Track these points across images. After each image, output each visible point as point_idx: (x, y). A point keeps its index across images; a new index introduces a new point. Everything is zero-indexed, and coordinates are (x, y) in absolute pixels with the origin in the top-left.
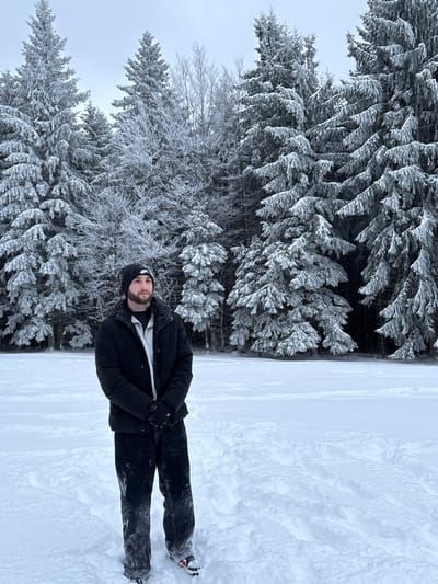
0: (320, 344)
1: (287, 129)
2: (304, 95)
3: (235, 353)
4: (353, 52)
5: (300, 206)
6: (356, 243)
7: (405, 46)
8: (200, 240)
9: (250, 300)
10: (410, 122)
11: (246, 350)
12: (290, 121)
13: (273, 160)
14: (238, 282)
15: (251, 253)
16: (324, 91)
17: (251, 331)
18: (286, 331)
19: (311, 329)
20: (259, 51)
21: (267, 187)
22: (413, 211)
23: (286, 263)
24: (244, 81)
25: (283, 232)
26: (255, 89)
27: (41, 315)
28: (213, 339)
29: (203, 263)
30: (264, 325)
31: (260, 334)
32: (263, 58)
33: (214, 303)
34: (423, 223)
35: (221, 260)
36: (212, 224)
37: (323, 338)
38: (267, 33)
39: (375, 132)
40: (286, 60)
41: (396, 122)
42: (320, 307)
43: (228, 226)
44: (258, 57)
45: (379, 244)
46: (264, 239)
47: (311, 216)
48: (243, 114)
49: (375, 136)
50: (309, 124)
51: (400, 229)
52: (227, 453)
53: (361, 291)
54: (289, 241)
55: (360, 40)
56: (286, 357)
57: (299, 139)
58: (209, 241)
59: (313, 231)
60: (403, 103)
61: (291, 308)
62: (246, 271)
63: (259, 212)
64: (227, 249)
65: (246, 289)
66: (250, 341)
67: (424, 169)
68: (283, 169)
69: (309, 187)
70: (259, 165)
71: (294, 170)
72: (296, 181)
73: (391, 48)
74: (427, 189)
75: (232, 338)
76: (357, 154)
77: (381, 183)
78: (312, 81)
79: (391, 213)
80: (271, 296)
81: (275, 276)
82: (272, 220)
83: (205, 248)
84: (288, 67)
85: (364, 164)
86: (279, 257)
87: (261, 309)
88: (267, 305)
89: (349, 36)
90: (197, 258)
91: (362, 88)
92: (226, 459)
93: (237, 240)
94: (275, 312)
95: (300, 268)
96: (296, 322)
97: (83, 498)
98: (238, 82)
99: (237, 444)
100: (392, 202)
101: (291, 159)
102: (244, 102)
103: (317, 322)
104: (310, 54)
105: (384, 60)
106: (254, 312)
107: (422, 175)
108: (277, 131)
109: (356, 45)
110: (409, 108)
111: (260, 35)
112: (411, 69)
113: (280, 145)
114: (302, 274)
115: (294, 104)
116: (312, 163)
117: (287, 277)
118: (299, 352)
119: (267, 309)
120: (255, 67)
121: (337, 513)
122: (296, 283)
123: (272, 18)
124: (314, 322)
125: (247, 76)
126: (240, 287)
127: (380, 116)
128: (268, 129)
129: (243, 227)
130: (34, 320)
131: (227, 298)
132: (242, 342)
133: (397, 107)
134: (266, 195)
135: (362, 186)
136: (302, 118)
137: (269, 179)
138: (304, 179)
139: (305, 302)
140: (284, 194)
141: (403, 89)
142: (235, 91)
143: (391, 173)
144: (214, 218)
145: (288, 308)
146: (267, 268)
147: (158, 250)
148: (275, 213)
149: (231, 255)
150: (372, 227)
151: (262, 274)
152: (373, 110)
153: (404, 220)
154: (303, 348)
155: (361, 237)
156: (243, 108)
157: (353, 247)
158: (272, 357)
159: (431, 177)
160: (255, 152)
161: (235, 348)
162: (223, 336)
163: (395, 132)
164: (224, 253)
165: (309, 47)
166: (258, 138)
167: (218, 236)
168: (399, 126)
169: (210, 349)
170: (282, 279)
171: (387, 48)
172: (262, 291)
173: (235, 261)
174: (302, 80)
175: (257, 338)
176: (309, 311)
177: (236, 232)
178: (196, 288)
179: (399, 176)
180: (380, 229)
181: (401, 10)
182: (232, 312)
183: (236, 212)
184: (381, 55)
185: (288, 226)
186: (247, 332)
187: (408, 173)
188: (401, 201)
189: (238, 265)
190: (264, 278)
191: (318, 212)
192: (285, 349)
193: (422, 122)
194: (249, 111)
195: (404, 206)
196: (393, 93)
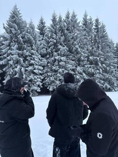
6: (3, 71)
7: (15, 30)
10: (16, 46)
22: (16, 65)
34: (18, 67)
41: (13, 45)
45: (8, 72)
49: (8, 48)
51: (13, 69)
53: (3, 82)
55: (7, 26)
60: (15, 42)
67: (19, 56)
73: (12, 29)
74: (19, 60)
77: (8, 58)
89: (3, 24)
91: (5, 36)
100: (11, 62)
107: (18, 57)
110: (16, 43)
112: (17, 35)
127: (10, 43)
133: (14, 42)
141: (15, 39)
143: (11, 56)
150: (7, 67)
152: (8, 42)
153: (14, 67)
155: (4, 70)
157: (2, 72)
159: (20, 58)
163: (12, 47)
168: (14, 46)
171: (11, 29)
179: (13, 57)
180: (9, 68)
181: (15, 22)
187: (15, 57)
188: (13, 62)
193: (19, 46)
195: (14, 64)
196: (13, 39)
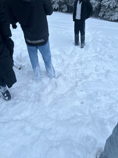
3: (99, 18)
9: (107, 4)
11: (102, 18)
17: (105, 13)
18: (113, 14)
27: (57, 2)
28: (95, 14)
30: (108, 11)
31: (107, 14)
33: (98, 3)
56: (111, 21)
66: (104, 15)
75: (99, 14)
80: (113, 3)
87: (109, 7)
88: (111, 6)
94: (112, 8)
96: (117, 12)
106: (107, 7)
118: (115, 20)
119: (111, 7)
121: (108, 44)
130: (55, 3)
131: (101, 2)
132: (102, 15)
145: (116, 7)
158: (108, 20)
161: (99, 17)
162: (97, 13)
169: (93, 16)
172: (110, 1)
182: (101, 7)
186: (103, 13)
192: (112, 19)
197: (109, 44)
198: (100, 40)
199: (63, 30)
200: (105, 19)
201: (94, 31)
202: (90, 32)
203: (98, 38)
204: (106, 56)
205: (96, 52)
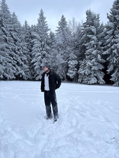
0: (97, 82)
1: (92, 35)
2: (96, 28)
4: (108, 17)
5: (94, 52)
8: (72, 59)
9: (82, 72)
11: (81, 83)
12: (92, 33)
13: (89, 42)
14: (80, 68)
15: (83, 62)
16: (101, 27)
17: (83, 79)
18: (90, 79)
19: (95, 79)
20: (87, 18)
21: (87, 48)
23: (91, 64)
24: (83, 25)
25: (90, 58)
26: (85, 27)
27: (41, 74)
28: (75, 80)
29: (73, 64)
30: (85, 78)
32: (87, 20)
33: (75, 73)
35: (77, 64)
36: (75, 56)
37: (98, 81)
38: (89, 14)
39: (112, 35)
40: (92, 20)
42: (98, 74)
43: (79, 56)
44: (86, 19)
46: (86, 59)
47: (97, 54)
48: (83, 32)
50: (97, 34)
52: (69, 101)
54: (91, 60)
56: (90, 84)
57: (94, 37)
58: (74, 60)
59: (97, 57)
61: (91, 74)
62: (82, 66)
63: (85, 53)
64: (78, 61)
65: (82, 70)
66: (82, 81)
68: (91, 44)
69: (96, 48)
70: (85, 43)
71: (93, 44)
72: (94, 47)
75: (78, 80)
76: (107, 41)
78: (98, 24)
79: (115, 54)
80: (87, 72)
81: (88, 67)
82: (88, 55)
83: (73, 61)
84: (93, 21)
85: (109, 43)
86: (89, 63)
87: (85, 74)
88: (86, 73)
90: (71, 63)
92: (69, 102)
93: (80, 59)
94: (88, 75)
95: (94, 65)
96: (92, 77)
97: (41, 107)
98: (82, 25)
99: (72, 100)
101: (92, 42)
102: (83, 30)
103: (97, 77)
104: (98, 18)
105: (115, 19)
106: (83, 75)
108: (90, 36)
109: (109, 16)
111: (87, 14)
113: (90, 39)
114: (94, 67)
115: (94, 29)
116: (97, 43)
117: (91, 67)
118: (92, 83)
120: (86, 22)
121: (85, 112)
122: (93, 69)
123: (90, 10)
124: (96, 77)
125: (84, 24)
126: (80, 69)
128: (88, 35)
129: (82, 57)
130: (39, 75)
131: (78, 72)
132: (81, 81)
134: (87, 50)
135: (108, 48)
136: (95, 33)
137: (88, 46)
138: (95, 46)
139: (94, 73)
140: (91, 49)
142: (81, 27)
144: (75, 55)
145: (90, 74)
146: (86, 65)
147: (63, 62)
148: (89, 54)
149: (79, 63)
151: (85, 67)
154: (93, 82)
156: (82, 31)
158: (87, 84)
160: (85, 40)
161: (79, 82)
164: (77, 62)
165: (98, 16)
166: (85, 38)
167: (76, 59)
169: (74, 82)
170: (90, 68)
172: (85, 70)
173: (80, 64)
174: (96, 24)
175: (84, 80)
176: (95, 75)
177: (80, 58)
178: (71, 69)
182: (79, 75)
183: (80, 53)
184: (115, 18)
185: (91, 57)
186: (82, 79)
189: (80, 65)
190: (86, 68)
191: (98, 53)
192: (89, 83)
194: (84, 32)
197: (87, 112)
198: (77, 107)
199: (39, 99)
200: (84, 84)
201: (73, 96)
202: (68, 98)
203: (75, 106)
204: (83, 133)
205: (72, 127)
